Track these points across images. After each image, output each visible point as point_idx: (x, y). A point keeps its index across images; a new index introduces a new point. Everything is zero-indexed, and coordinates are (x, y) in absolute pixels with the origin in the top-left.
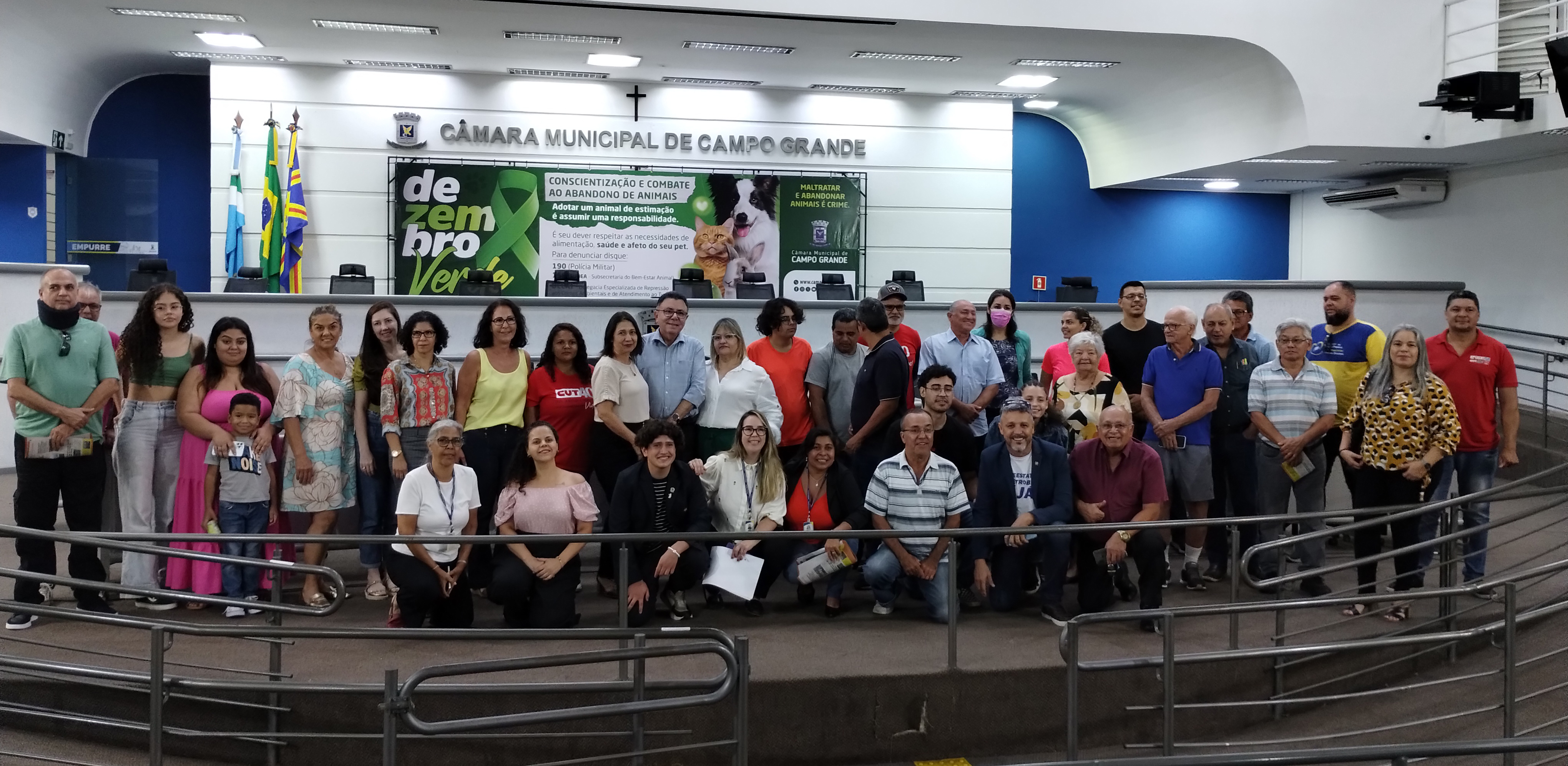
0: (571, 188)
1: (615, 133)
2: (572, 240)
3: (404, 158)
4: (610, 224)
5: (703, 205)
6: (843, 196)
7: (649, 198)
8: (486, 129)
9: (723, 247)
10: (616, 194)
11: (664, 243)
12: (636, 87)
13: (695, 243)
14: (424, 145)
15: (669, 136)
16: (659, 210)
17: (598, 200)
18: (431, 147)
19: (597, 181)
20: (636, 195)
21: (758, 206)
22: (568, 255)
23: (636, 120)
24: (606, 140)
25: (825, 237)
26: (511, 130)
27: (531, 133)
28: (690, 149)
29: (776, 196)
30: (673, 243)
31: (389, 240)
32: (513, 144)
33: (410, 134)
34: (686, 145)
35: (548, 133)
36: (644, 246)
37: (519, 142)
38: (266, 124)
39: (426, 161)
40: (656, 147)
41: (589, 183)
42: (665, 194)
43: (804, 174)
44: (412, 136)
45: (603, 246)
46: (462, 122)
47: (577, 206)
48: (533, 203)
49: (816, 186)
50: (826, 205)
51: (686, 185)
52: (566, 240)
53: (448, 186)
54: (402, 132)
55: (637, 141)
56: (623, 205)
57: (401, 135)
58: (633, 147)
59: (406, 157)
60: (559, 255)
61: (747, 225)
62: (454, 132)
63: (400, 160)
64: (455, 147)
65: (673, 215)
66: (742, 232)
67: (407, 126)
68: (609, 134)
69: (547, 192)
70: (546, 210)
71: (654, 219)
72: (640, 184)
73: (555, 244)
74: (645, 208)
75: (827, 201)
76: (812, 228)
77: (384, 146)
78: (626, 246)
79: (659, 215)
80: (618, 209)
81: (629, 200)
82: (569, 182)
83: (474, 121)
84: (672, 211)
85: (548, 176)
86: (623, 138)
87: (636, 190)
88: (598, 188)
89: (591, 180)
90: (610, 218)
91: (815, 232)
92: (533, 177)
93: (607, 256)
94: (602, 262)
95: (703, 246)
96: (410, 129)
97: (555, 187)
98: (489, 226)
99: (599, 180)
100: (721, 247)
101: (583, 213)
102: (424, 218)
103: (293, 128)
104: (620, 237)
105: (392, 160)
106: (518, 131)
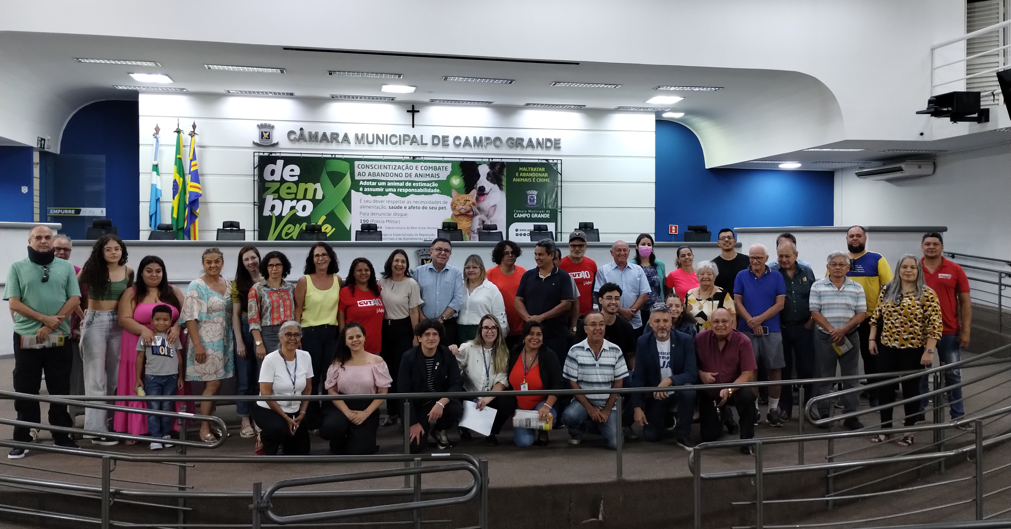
0: (372, 171)
1: (400, 136)
2: (372, 204)
3: (264, 153)
4: (397, 194)
5: (456, 181)
6: (546, 175)
7: (422, 177)
8: (317, 133)
9: (470, 208)
10: (401, 174)
11: (432, 205)
12: (413, 106)
13: (452, 206)
14: (277, 144)
15: (434, 137)
16: (429, 185)
17: (389, 179)
18: (281, 145)
19: (388, 167)
20: (413, 175)
21: (492, 181)
22: (370, 214)
23: (413, 127)
24: (394, 140)
25: (535, 201)
26: (332, 134)
27: (346, 136)
28: (448, 145)
29: (504, 175)
30: (437, 206)
31: (254, 205)
32: (334, 143)
33: (268, 137)
34: (445, 142)
35: (357, 135)
36: (419, 208)
37: (338, 142)
38: (175, 132)
39: (278, 155)
40: (426, 144)
41: (383, 168)
42: (432, 174)
43: (522, 161)
44: (269, 138)
45: (393, 208)
46: (301, 129)
47: (376, 183)
48: (347, 180)
49: (529, 168)
50: (536, 180)
51: (446, 168)
52: (368, 204)
53: (292, 170)
54: (262, 136)
55: (414, 140)
56: (405, 182)
57: (262, 138)
58: (411, 144)
59: (265, 152)
60: (364, 214)
61: (485, 194)
62: (296, 136)
63: (261, 154)
64: (297, 145)
65: (437, 188)
66: (482, 198)
67: (266, 132)
68: (396, 136)
69: (356, 174)
70: (356, 185)
71: (425, 190)
72: (416, 168)
73: (361, 207)
74: (419, 183)
75: (536, 178)
76: (527, 195)
77: (251, 145)
78: (408, 208)
79: (428, 188)
80: (402, 184)
81: (409, 179)
82: (370, 167)
83: (309, 128)
84: (437, 185)
85: (356, 163)
86: (405, 138)
87: (414, 172)
88: (389, 171)
89: (384, 166)
90: (397, 190)
91: (529, 198)
92: (348, 164)
93: (395, 214)
94: (392, 218)
95: (457, 208)
96: (268, 134)
97: (361, 171)
98: (319, 196)
99: (389, 166)
100: (469, 208)
101: (379, 187)
102: (277, 191)
103: (192, 134)
104: (403, 202)
105: (256, 154)
106: (337, 135)
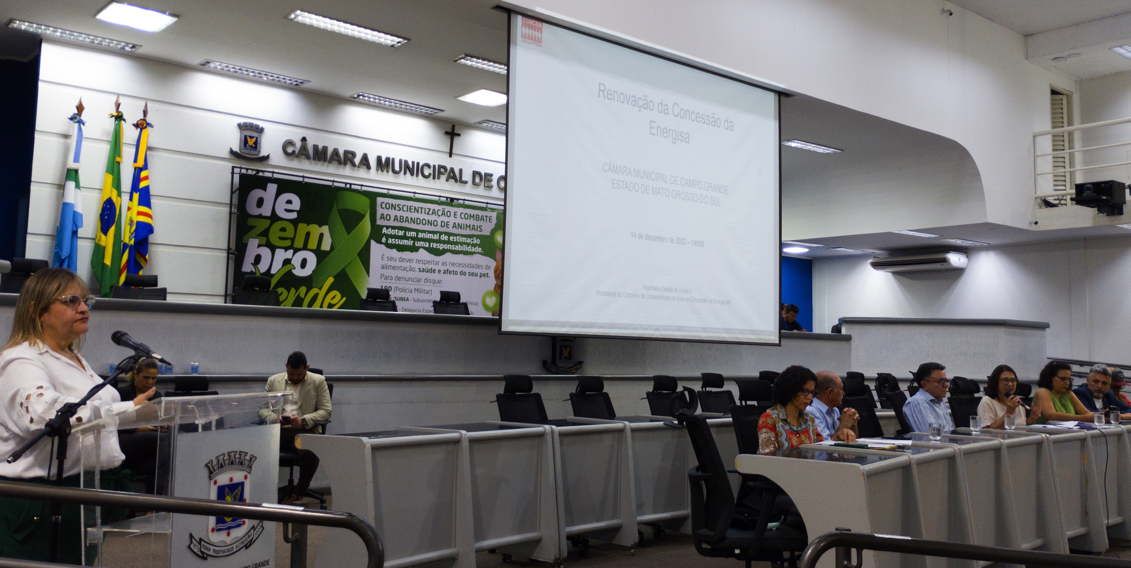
0: (399, 214)
1: (434, 166)
2: (397, 264)
3: (247, 169)
4: (430, 250)
7: (461, 228)
8: (325, 149)
10: (435, 222)
11: (471, 270)
12: (453, 126)
13: (495, 272)
14: (267, 158)
15: (475, 174)
16: (469, 241)
17: (421, 227)
18: (273, 161)
23: (450, 156)
24: (427, 172)
26: (346, 152)
27: (365, 158)
28: (490, 186)
30: (478, 271)
31: (228, 253)
32: (348, 167)
33: (253, 146)
34: (488, 183)
35: (379, 159)
36: (456, 273)
37: (353, 165)
38: (112, 117)
40: (466, 182)
41: (413, 211)
42: (474, 225)
44: (256, 148)
45: (423, 271)
46: (304, 139)
47: (403, 232)
48: (366, 225)
51: (490, 219)
52: (393, 264)
53: (289, 202)
54: (246, 142)
55: (454, 176)
57: (245, 145)
58: (447, 180)
59: (251, 168)
62: (296, 148)
63: (244, 171)
64: (295, 164)
65: (479, 246)
67: (251, 137)
68: (429, 166)
69: (378, 216)
70: (377, 234)
71: (464, 248)
72: (455, 215)
73: (383, 267)
74: (458, 237)
77: (226, 154)
78: (442, 271)
79: (468, 244)
80: (436, 237)
81: (445, 229)
82: (397, 208)
83: (315, 139)
84: (477, 241)
85: (380, 200)
86: (439, 171)
87: (452, 220)
88: (421, 216)
89: (415, 208)
90: (430, 245)
92: (366, 201)
93: (427, 280)
94: (423, 286)
96: (254, 140)
97: (385, 212)
98: (326, 246)
99: (422, 208)
101: (407, 238)
102: (265, 233)
103: (142, 125)
104: (437, 263)
105: (237, 170)
106: (354, 154)
